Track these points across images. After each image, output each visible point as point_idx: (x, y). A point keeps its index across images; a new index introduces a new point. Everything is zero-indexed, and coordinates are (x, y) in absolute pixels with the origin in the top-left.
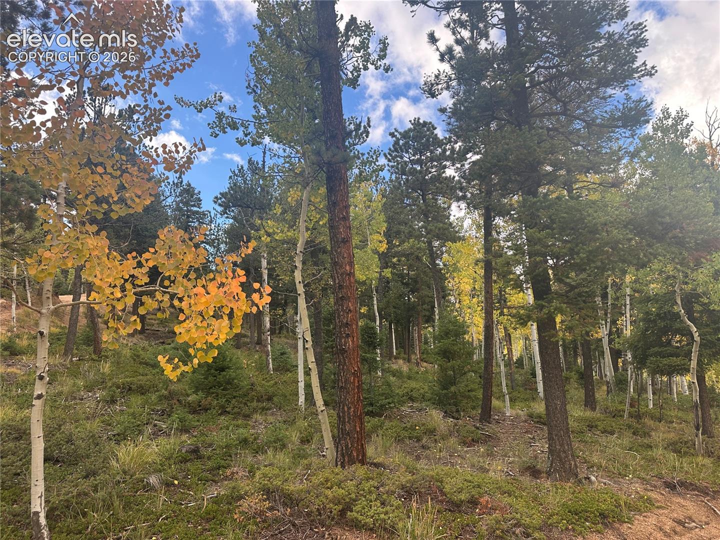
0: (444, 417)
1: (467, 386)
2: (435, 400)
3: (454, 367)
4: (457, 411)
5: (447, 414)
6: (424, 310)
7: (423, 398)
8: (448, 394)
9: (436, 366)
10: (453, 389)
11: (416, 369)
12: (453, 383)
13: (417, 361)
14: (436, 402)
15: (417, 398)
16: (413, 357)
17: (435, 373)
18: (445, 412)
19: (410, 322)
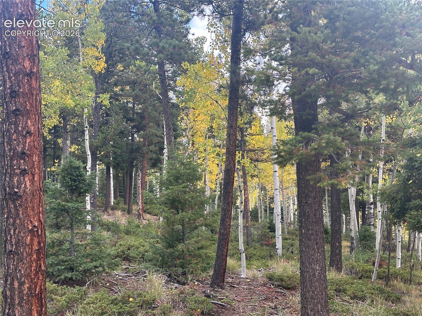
0: (167, 282)
1: (196, 242)
2: (157, 261)
3: (183, 220)
4: (184, 274)
5: (171, 278)
6: (151, 151)
7: (143, 258)
8: (173, 253)
9: (161, 219)
10: (180, 247)
11: (136, 221)
12: (181, 240)
13: (138, 212)
14: (159, 263)
15: (135, 258)
16: (134, 207)
17: (159, 227)
18: (169, 276)
19: (132, 166)
